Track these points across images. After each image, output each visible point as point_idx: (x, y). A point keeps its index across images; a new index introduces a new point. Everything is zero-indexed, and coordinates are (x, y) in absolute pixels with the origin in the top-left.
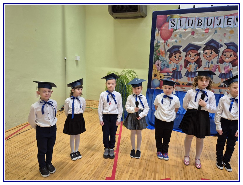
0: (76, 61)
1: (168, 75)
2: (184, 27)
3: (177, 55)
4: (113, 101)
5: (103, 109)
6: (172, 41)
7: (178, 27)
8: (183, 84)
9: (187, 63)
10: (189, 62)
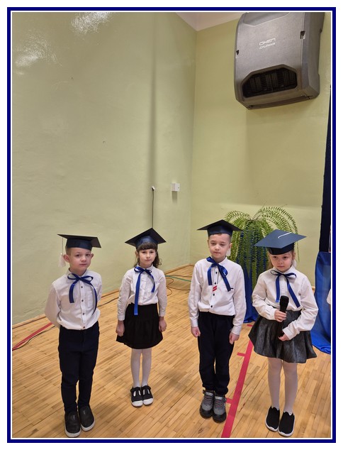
0: (173, 192)
4: (221, 284)
5: (200, 299)
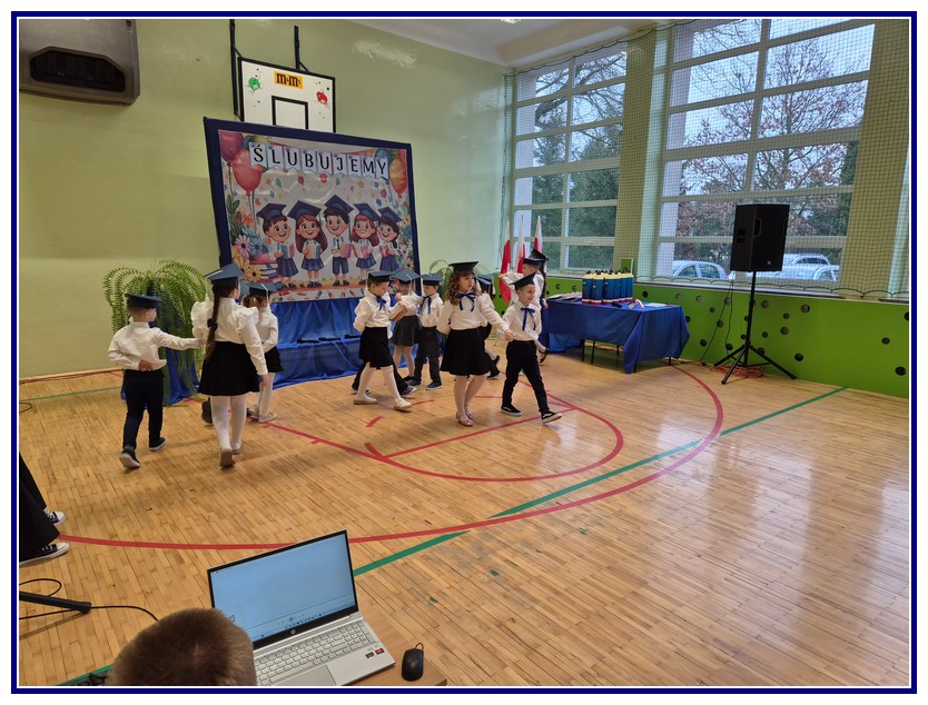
1: (270, 268)
2: (281, 165)
3: (280, 224)
6: (264, 194)
7: (271, 164)
8: (302, 286)
9: (301, 241)
10: (305, 240)
